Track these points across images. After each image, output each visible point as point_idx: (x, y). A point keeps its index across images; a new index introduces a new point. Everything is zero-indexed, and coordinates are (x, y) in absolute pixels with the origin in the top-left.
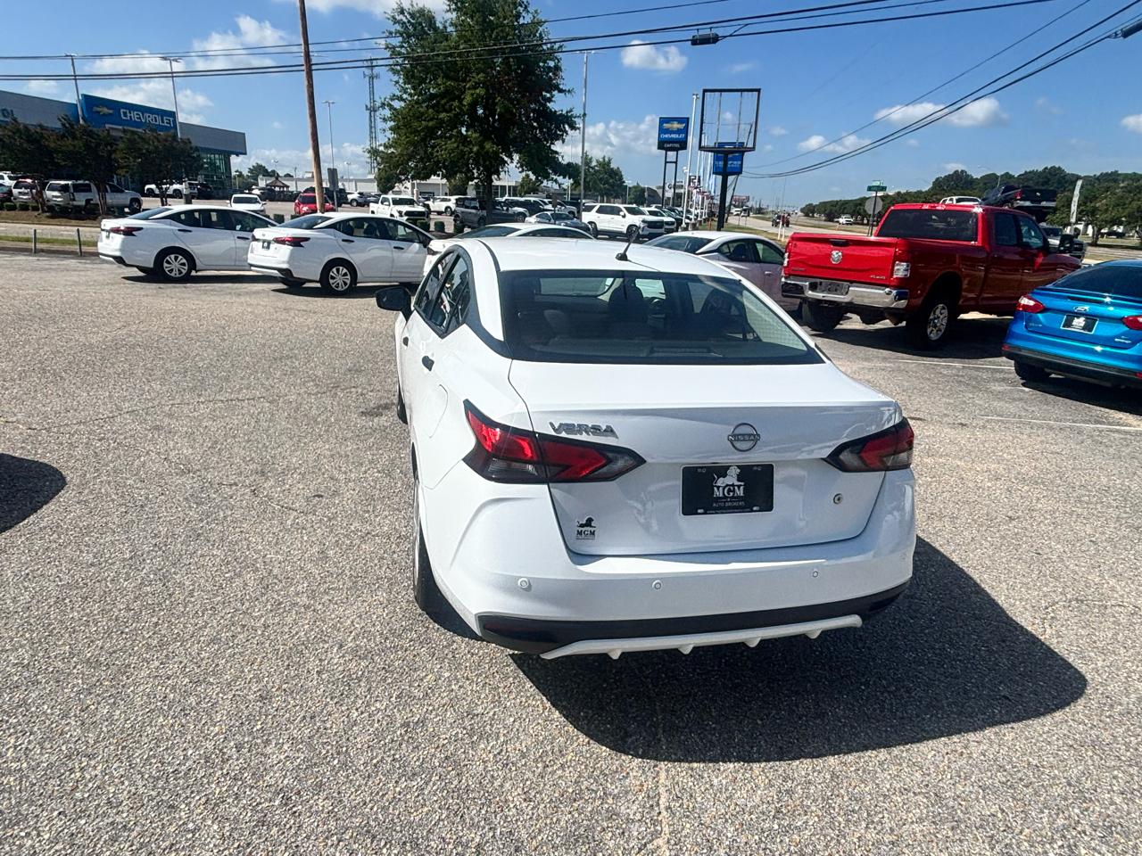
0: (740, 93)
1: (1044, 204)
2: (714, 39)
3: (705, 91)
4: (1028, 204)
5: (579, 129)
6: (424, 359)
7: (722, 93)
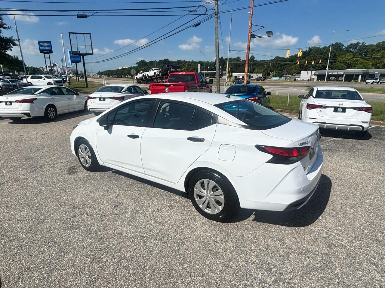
0: (83, 34)
1: (178, 70)
2: (86, 16)
3: (69, 33)
4: (174, 70)
5: (18, 45)
6: (189, 139)
7: (77, 34)
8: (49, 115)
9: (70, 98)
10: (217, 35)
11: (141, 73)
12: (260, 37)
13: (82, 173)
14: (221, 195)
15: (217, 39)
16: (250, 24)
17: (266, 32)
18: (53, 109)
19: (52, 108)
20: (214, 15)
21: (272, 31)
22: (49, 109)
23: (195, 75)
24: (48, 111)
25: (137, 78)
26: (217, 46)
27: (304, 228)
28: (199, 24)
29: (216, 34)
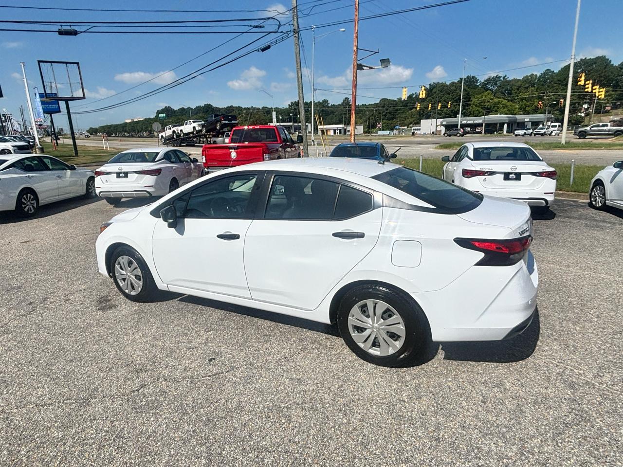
0: (65, 64)
1: (233, 122)
2: (75, 33)
3: (39, 62)
4: (227, 122)
6: (335, 235)
7: (53, 64)
8: (25, 207)
9: (60, 175)
10: (299, 64)
11: (170, 129)
12: (371, 68)
13: (127, 308)
14: (399, 323)
15: (300, 72)
16: (355, 48)
17: (381, 60)
18: (32, 197)
19: (29, 195)
20: (293, 33)
21: (389, 59)
22: (25, 196)
23: (276, 130)
24: (23, 200)
25: (162, 136)
26: (300, 82)
27: (524, 363)
28: (268, 47)
29: (297, 64)
